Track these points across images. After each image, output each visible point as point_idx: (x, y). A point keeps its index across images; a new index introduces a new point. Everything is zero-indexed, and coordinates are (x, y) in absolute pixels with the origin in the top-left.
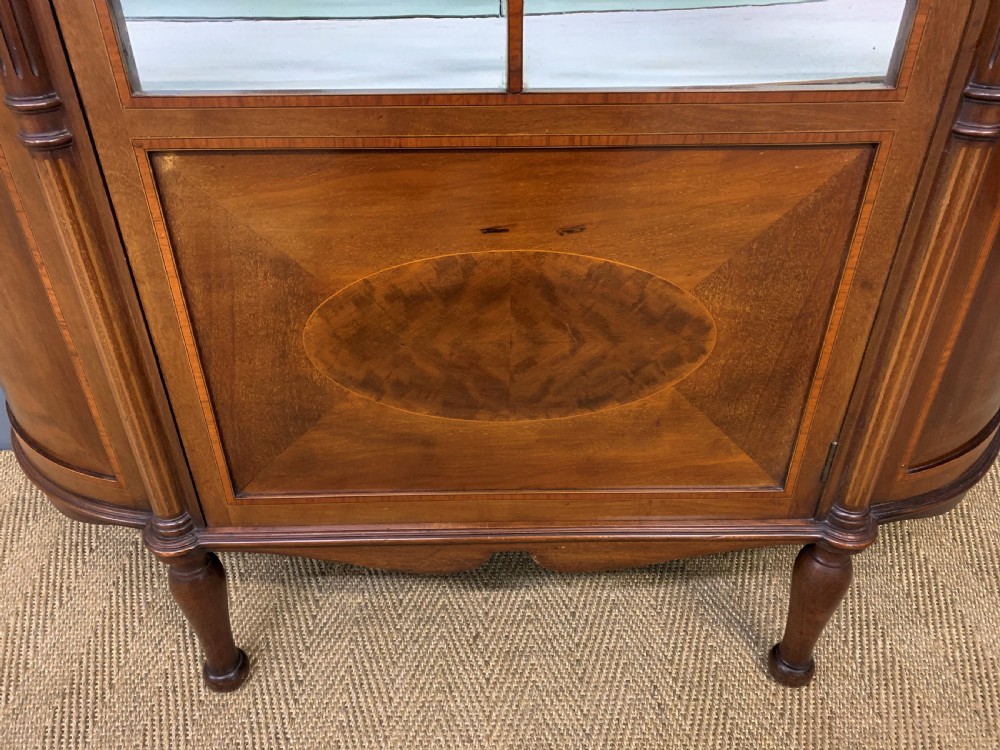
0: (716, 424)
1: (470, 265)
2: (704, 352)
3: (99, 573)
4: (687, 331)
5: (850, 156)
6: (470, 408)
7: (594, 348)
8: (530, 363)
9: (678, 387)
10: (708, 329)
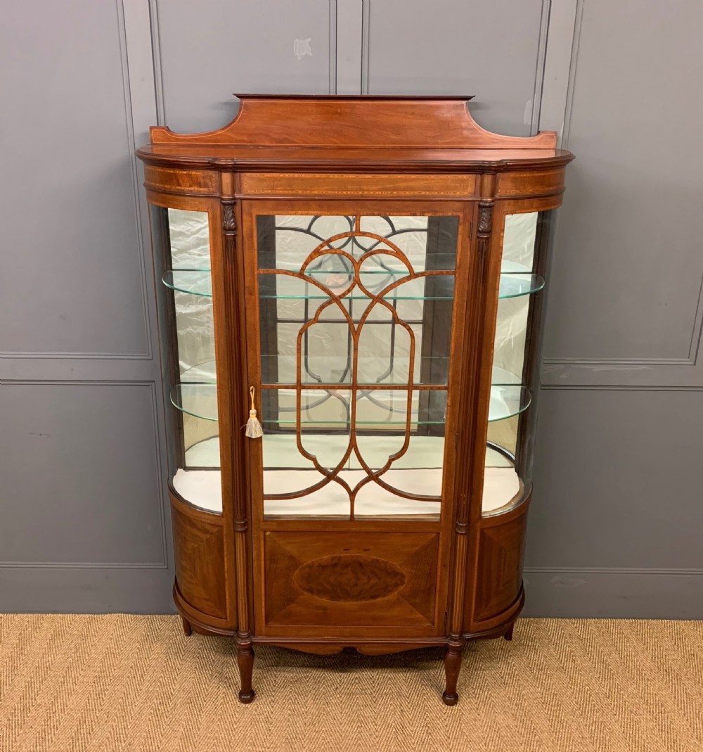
0: (412, 604)
1: (340, 558)
2: (404, 583)
3: (188, 664)
4: (399, 577)
5: (434, 535)
6: (339, 598)
7: (374, 581)
8: (356, 585)
9: (398, 593)
10: (404, 576)
